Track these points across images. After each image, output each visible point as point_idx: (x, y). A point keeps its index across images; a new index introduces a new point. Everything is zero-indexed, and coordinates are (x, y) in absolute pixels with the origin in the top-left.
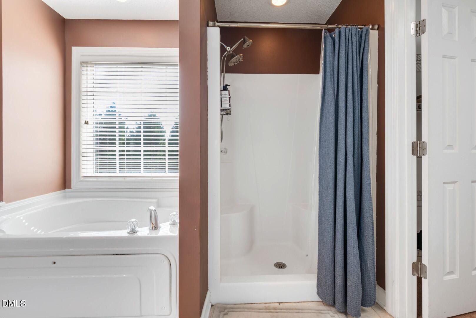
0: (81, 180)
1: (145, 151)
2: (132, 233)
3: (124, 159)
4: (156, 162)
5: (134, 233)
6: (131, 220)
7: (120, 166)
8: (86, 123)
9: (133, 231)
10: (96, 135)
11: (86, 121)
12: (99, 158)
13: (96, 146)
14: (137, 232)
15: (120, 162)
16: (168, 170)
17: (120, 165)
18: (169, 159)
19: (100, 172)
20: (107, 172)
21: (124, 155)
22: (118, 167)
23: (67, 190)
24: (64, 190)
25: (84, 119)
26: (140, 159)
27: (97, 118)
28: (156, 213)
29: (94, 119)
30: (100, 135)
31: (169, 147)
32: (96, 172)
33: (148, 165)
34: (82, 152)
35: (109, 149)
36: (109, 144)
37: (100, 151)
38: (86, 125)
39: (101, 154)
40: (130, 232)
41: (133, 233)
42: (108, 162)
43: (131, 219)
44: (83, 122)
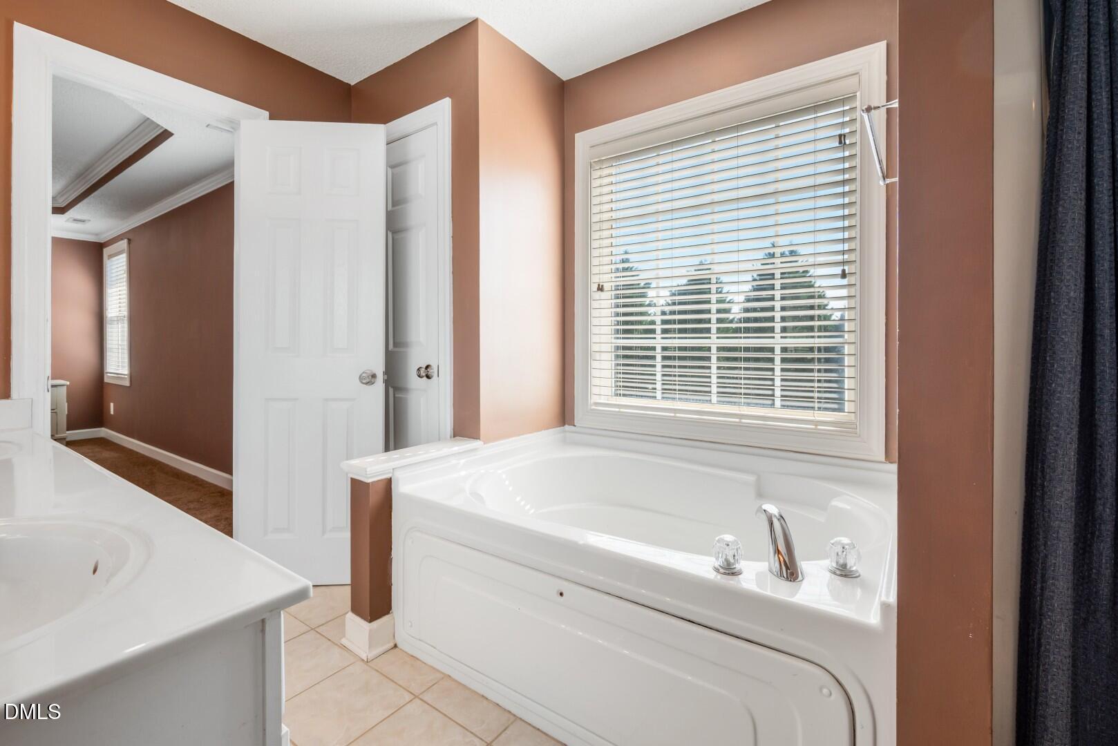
0: (592, 410)
1: (720, 349)
2: (725, 574)
3: (675, 367)
4: (749, 379)
5: (733, 574)
6: (722, 536)
7: (663, 384)
8: (600, 289)
9: (729, 570)
10: (617, 315)
11: (599, 285)
12: (624, 365)
13: (618, 338)
14: (739, 573)
15: (663, 375)
16: (781, 400)
17: (663, 380)
18: (783, 370)
19: (624, 395)
20: (637, 396)
21: (674, 358)
22: (659, 386)
23: (567, 427)
24: (562, 428)
25: (596, 279)
26: (709, 368)
27: (618, 277)
28: (786, 528)
29: (613, 279)
30: (625, 314)
31: (783, 339)
32: (617, 395)
33: (729, 384)
34: (593, 350)
35: (639, 345)
36: (641, 334)
37: (625, 348)
38: (599, 292)
39: (626, 355)
40: (722, 570)
41: (728, 574)
42: (639, 374)
43: (724, 534)
44: (595, 287)
